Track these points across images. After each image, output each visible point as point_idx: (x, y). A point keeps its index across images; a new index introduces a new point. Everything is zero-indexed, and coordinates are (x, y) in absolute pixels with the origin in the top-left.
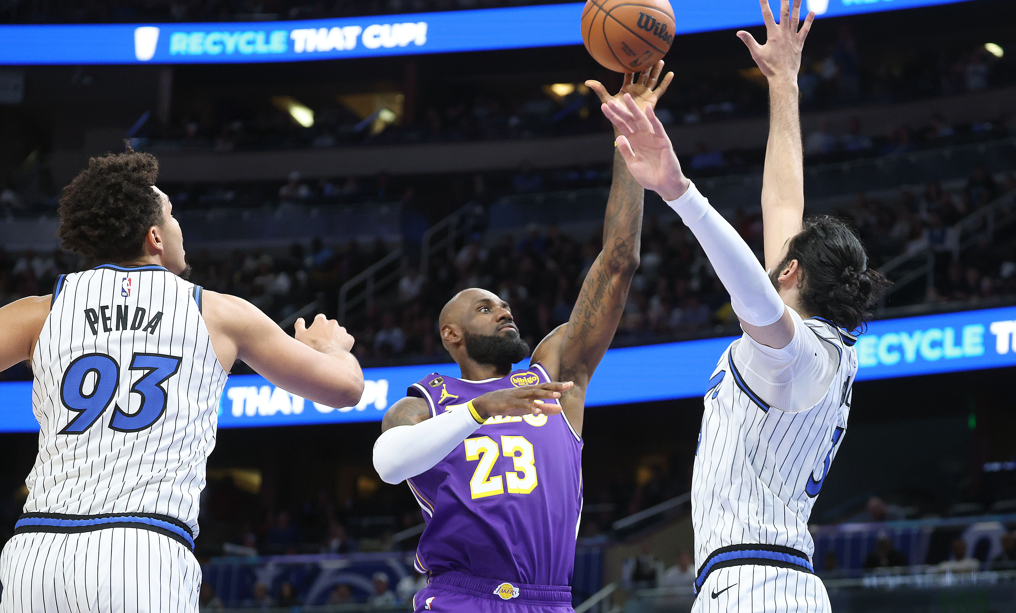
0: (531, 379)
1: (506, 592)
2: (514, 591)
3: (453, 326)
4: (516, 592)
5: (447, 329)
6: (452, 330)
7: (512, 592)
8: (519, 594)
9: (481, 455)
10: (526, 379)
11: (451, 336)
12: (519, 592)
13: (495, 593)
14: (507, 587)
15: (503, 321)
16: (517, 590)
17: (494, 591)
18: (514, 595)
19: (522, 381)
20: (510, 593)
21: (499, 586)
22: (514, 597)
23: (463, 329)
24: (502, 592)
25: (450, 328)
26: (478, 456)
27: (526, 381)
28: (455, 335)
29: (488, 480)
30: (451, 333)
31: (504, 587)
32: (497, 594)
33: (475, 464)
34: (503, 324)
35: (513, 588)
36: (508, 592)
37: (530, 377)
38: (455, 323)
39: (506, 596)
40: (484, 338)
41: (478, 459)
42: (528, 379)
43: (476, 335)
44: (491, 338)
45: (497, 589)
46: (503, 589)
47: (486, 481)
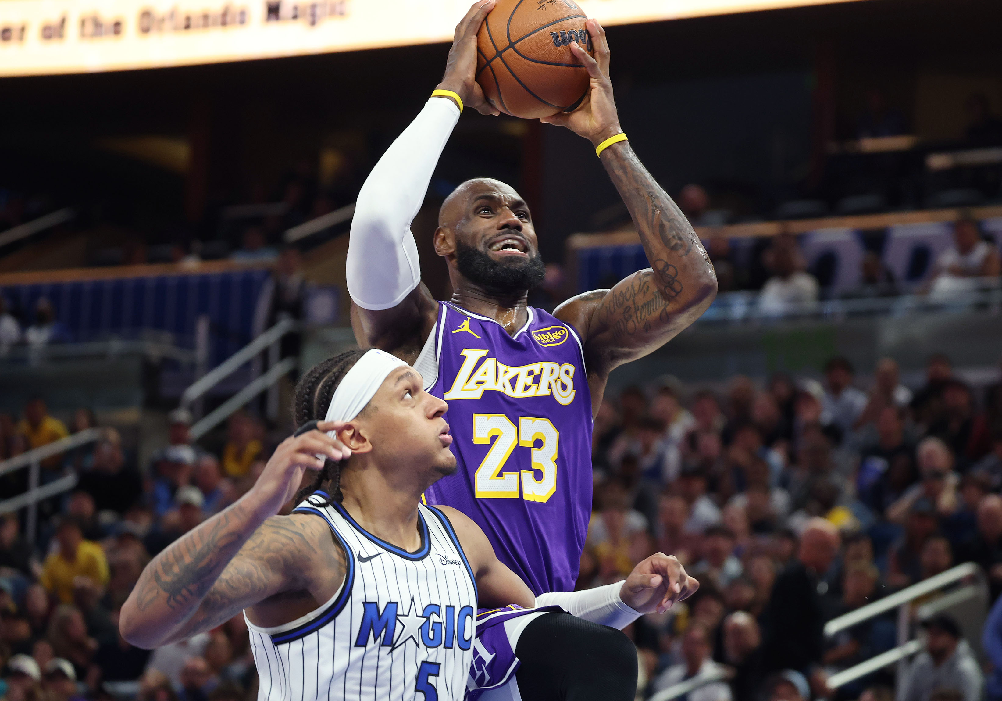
0: (557, 334)
3: (447, 231)
5: (441, 234)
6: (445, 237)
9: (494, 438)
10: (550, 335)
11: (444, 245)
19: (546, 337)
23: (456, 237)
26: (489, 439)
27: (551, 337)
28: (447, 245)
29: (500, 475)
30: (443, 240)
33: (484, 449)
37: (556, 332)
41: (488, 442)
42: (553, 334)
47: (497, 477)
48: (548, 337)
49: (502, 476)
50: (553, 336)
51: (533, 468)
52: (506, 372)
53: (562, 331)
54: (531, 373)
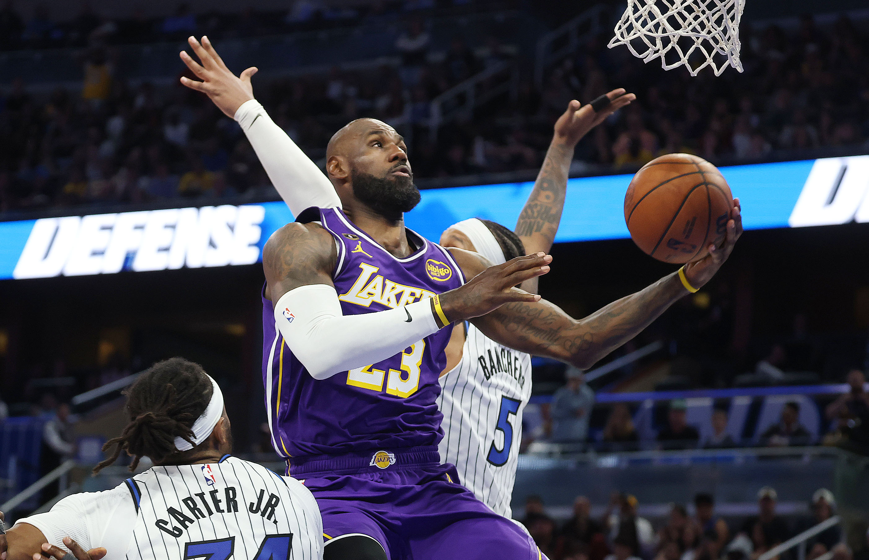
0: (442, 271)
1: (383, 460)
2: (390, 458)
3: (341, 159)
4: (391, 459)
5: (334, 162)
6: (338, 162)
7: (388, 459)
8: (395, 459)
11: (337, 171)
12: (395, 458)
13: (371, 464)
14: (381, 455)
15: (396, 162)
16: (392, 455)
17: (370, 463)
18: (391, 462)
19: (435, 270)
20: (387, 461)
21: (374, 457)
22: (391, 464)
23: (352, 165)
24: (378, 461)
25: (336, 160)
27: (438, 272)
28: (341, 170)
30: (337, 166)
31: (379, 456)
32: (374, 465)
34: (396, 166)
35: (388, 454)
36: (385, 460)
38: (343, 155)
39: (382, 466)
40: (372, 179)
42: (440, 269)
43: (365, 174)
44: (381, 181)
45: (373, 460)
46: (378, 459)
47: (367, 371)
48: (436, 271)
49: (371, 372)
50: (439, 271)
51: (401, 369)
52: (393, 288)
53: (447, 270)
54: (413, 294)
